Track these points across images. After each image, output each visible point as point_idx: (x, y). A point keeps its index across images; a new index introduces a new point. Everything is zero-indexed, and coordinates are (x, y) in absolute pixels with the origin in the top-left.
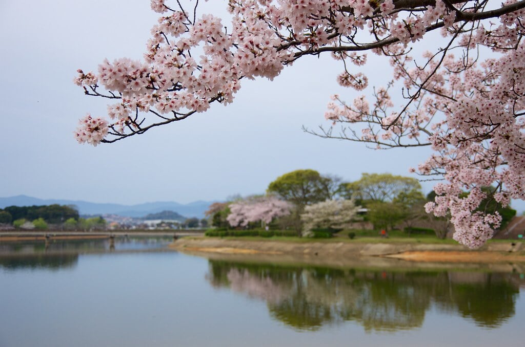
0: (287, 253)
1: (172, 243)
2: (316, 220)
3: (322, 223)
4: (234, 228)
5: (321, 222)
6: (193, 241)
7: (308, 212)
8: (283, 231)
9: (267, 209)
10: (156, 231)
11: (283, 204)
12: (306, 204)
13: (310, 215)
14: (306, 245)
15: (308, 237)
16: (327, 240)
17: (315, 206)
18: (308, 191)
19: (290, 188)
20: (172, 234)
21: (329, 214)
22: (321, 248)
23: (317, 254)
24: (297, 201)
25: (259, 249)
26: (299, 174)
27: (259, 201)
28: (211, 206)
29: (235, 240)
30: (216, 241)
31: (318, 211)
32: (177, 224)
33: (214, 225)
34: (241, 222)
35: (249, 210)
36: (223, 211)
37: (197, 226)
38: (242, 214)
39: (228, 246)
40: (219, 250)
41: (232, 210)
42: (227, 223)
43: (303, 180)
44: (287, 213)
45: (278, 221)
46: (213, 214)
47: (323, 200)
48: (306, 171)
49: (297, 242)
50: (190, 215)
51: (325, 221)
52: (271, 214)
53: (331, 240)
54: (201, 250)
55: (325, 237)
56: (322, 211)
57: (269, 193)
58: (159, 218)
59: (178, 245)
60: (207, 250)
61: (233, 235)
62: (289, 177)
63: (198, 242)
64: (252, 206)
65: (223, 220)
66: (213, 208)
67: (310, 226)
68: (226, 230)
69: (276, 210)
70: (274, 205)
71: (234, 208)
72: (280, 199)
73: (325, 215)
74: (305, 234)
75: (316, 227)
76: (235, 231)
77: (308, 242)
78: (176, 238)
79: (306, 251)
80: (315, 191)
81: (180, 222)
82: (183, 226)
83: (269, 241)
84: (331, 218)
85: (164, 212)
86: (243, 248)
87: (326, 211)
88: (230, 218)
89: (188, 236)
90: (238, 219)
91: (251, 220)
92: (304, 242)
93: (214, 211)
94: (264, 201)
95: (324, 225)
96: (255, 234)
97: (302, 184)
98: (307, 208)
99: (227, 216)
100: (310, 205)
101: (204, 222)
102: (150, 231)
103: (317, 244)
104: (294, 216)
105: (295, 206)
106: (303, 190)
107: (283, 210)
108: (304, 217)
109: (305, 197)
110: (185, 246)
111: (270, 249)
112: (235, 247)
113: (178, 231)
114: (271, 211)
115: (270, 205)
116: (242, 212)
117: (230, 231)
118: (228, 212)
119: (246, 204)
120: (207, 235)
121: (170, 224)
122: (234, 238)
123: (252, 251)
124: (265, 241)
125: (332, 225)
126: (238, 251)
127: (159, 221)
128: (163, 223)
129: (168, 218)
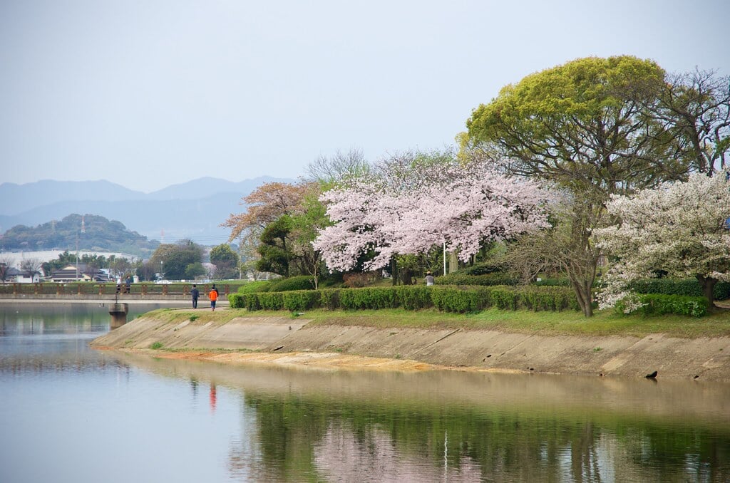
0: (537, 372)
1: (105, 335)
2: (648, 249)
3: (674, 261)
4: (339, 277)
5: (670, 254)
6: (185, 328)
7: (617, 220)
8: (524, 290)
9: (462, 209)
10: (40, 289)
11: (525, 189)
12: (612, 188)
13: (627, 230)
14: (610, 344)
15: (619, 311)
16: (693, 324)
17: (646, 198)
18: (618, 141)
19: (550, 130)
20: (108, 302)
21: (700, 228)
22: (668, 353)
23: (652, 376)
24: (575, 178)
25: (432, 356)
26: (583, 75)
27: (431, 179)
28: (250, 199)
29: (344, 323)
30: (271, 326)
31: (658, 214)
32: (122, 265)
33: (264, 267)
34: (366, 255)
35: (396, 213)
36: (296, 214)
37: (199, 272)
38: (370, 228)
39: (317, 347)
40: (283, 360)
41: (332, 212)
42: (312, 260)
43: (600, 97)
44: (537, 222)
45: (501, 253)
46: (260, 230)
47: (678, 174)
48: (614, 63)
49: (578, 332)
50: (170, 234)
51: (685, 253)
52: (479, 224)
53: (707, 323)
54: (219, 358)
55: (687, 314)
56: (674, 213)
57: (471, 150)
58: (50, 245)
59: (131, 339)
60: (238, 358)
61: (334, 303)
62: (546, 86)
63: (203, 329)
64: (405, 200)
65: (297, 248)
66: (260, 205)
67: (629, 271)
68: (309, 285)
69: (494, 212)
70: (488, 194)
71: (341, 203)
72: (511, 172)
73: (685, 231)
74: (609, 301)
75: (649, 277)
76: (342, 291)
77: (618, 331)
78: (120, 315)
79: (613, 365)
80: (642, 142)
81: (133, 259)
82: (146, 273)
83: (473, 327)
84: (708, 241)
85: (71, 221)
86: (371, 351)
87: (690, 216)
88: (323, 240)
89: (168, 307)
90: (356, 244)
91: (404, 248)
92: (602, 334)
93: (264, 216)
94: (452, 177)
95: (682, 268)
96: (421, 302)
97: (598, 115)
98: (617, 203)
99: (313, 236)
100: (627, 193)
101: (224, 258)
102: (19, 289)
103: (655, 340)
104: (563, 234)
105: (570, 197)
106: (601, 136)
107: (521, 213)
108: (604, 236)
109: (607, 163)
110: (156, 346)
111: (474, 356)
112: (343, 350)
113: (127, 289)
114: (478, 216)
115: (476, 193)
116: (370, 219)
117: (324, 291)
118: (319, 218)
119: (383, 188)
120: (240, 303)
121: (95, 265)
122: (339, 314)
123: (409, 365)
124: (455, 328)
125: (709, 266)
126: (354, 363)
127: (53, 255)
128: (66, 259)
129: (86, 240)
